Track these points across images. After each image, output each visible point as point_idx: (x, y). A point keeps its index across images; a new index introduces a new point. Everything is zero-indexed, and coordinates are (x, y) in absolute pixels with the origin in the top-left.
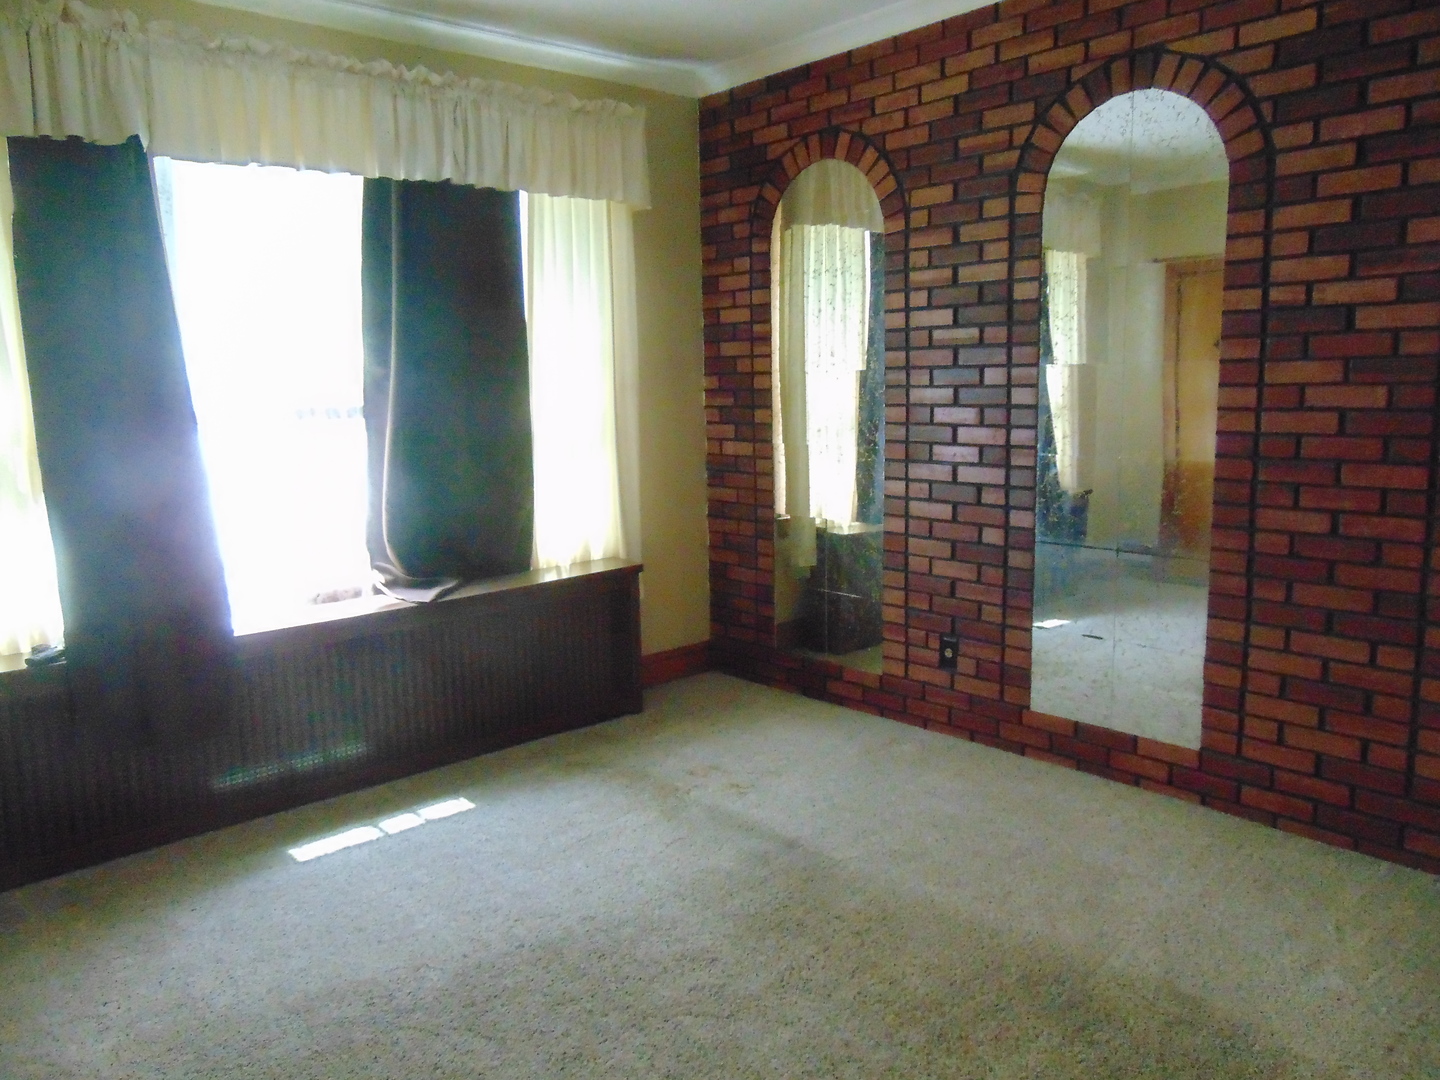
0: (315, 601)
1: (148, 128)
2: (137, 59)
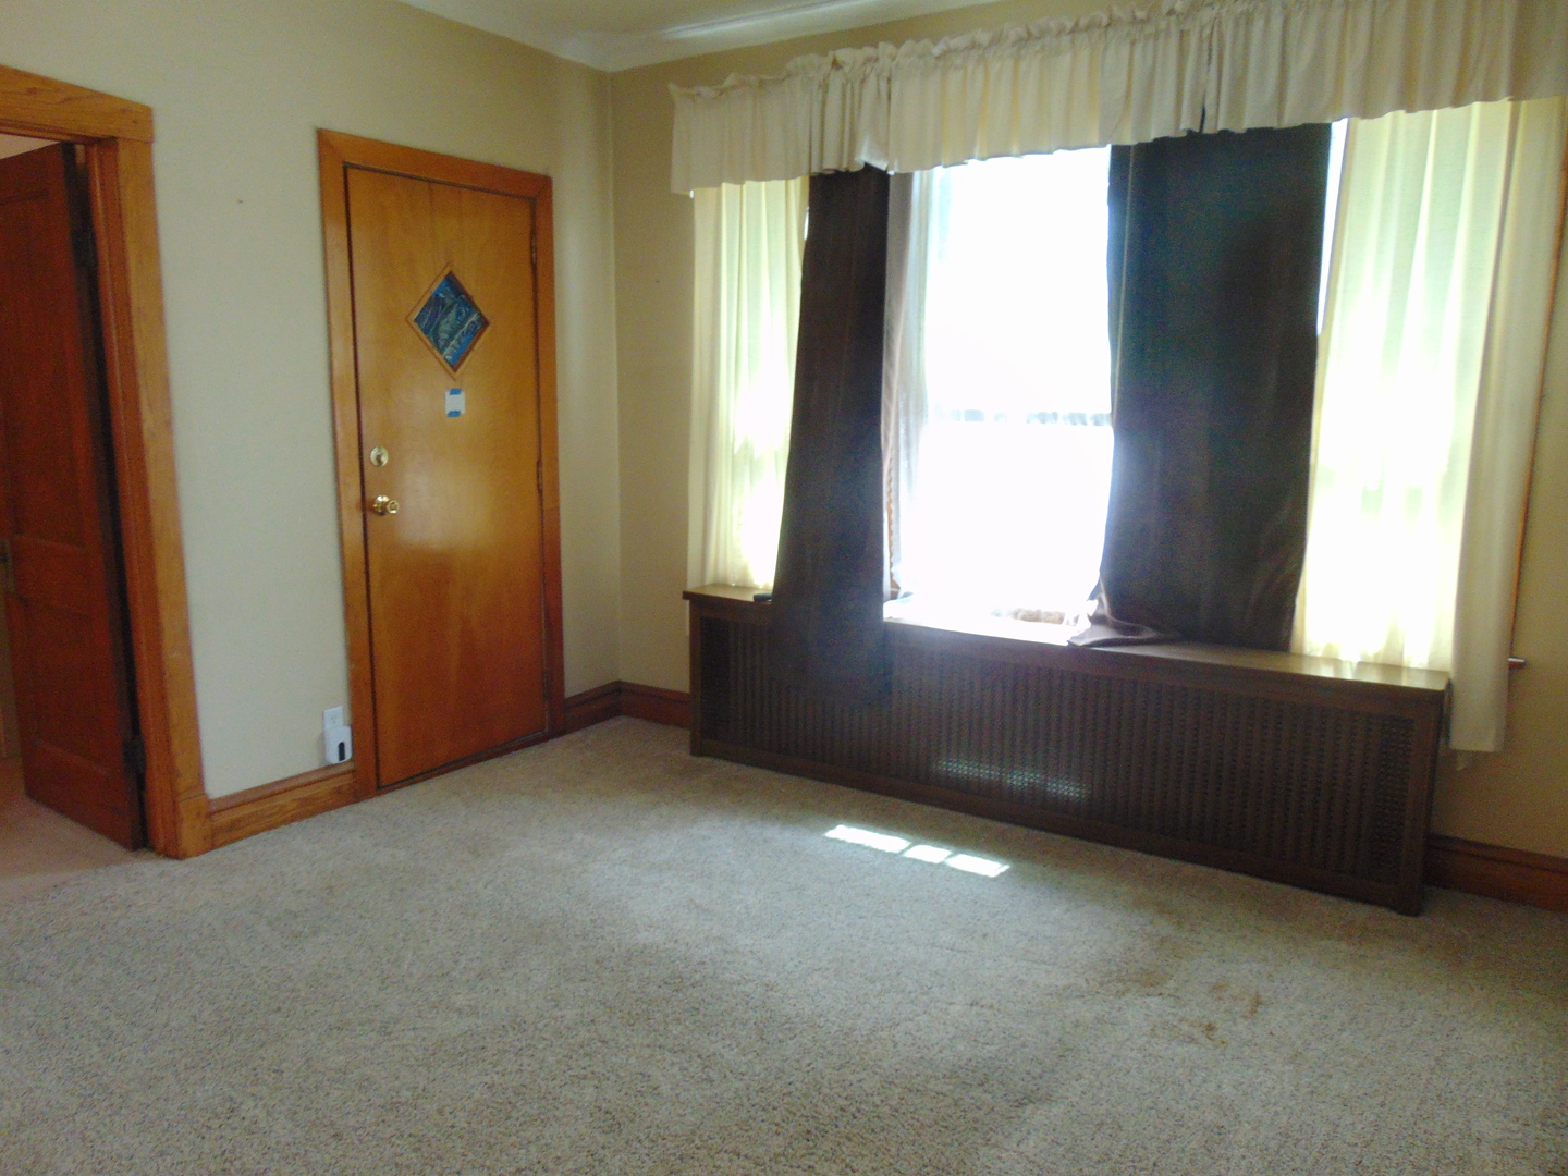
0: (1015, 615)
1: (884, 148)
2: (883, 84)
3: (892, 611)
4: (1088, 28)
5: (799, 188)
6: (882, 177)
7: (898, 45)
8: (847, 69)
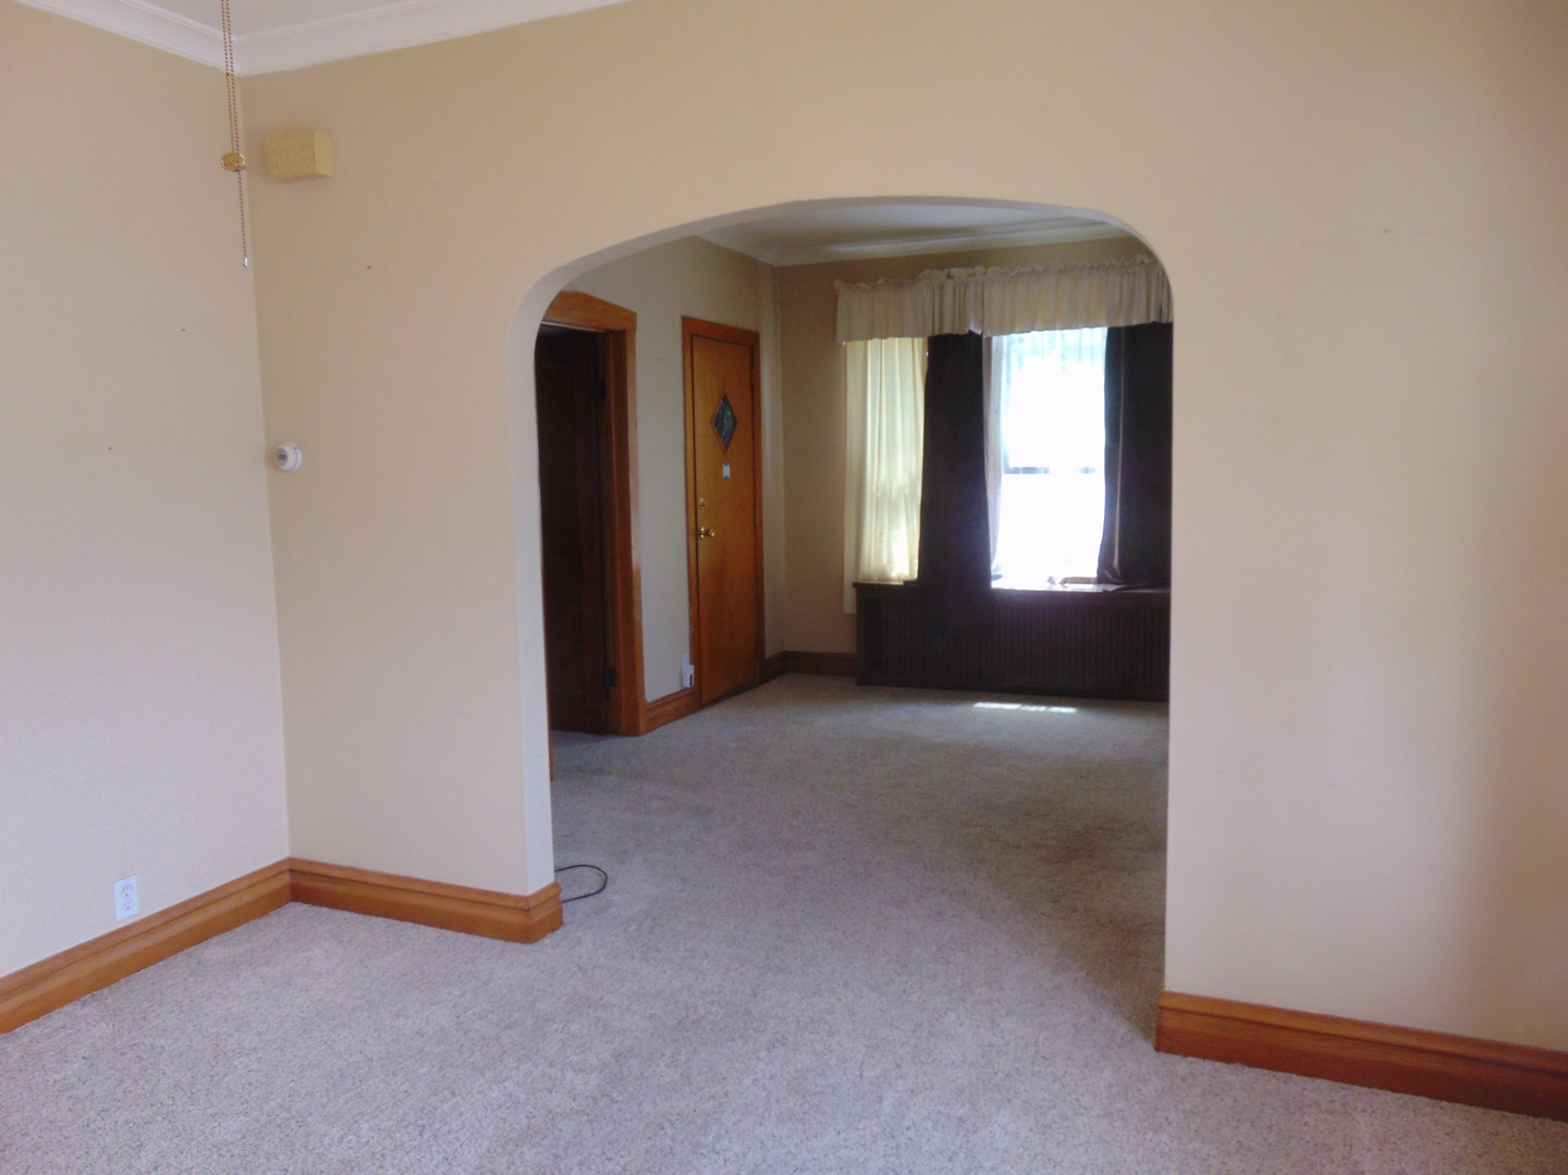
1: (981, 323)
2: (979, 290)
3: (995, 584)
4: (1098, 268)
5: (921, 345)
6: (979, 338)
7: (987, 268)
8: (956, 279)
